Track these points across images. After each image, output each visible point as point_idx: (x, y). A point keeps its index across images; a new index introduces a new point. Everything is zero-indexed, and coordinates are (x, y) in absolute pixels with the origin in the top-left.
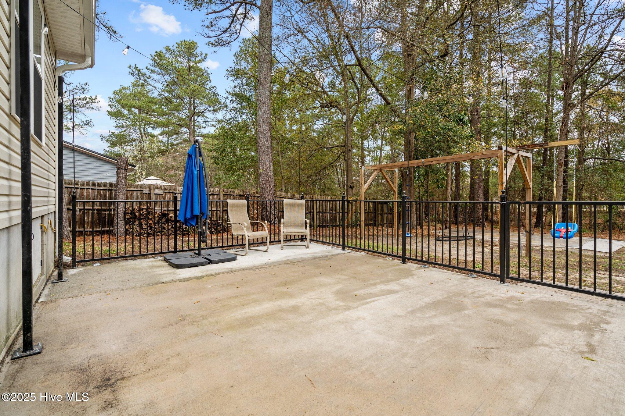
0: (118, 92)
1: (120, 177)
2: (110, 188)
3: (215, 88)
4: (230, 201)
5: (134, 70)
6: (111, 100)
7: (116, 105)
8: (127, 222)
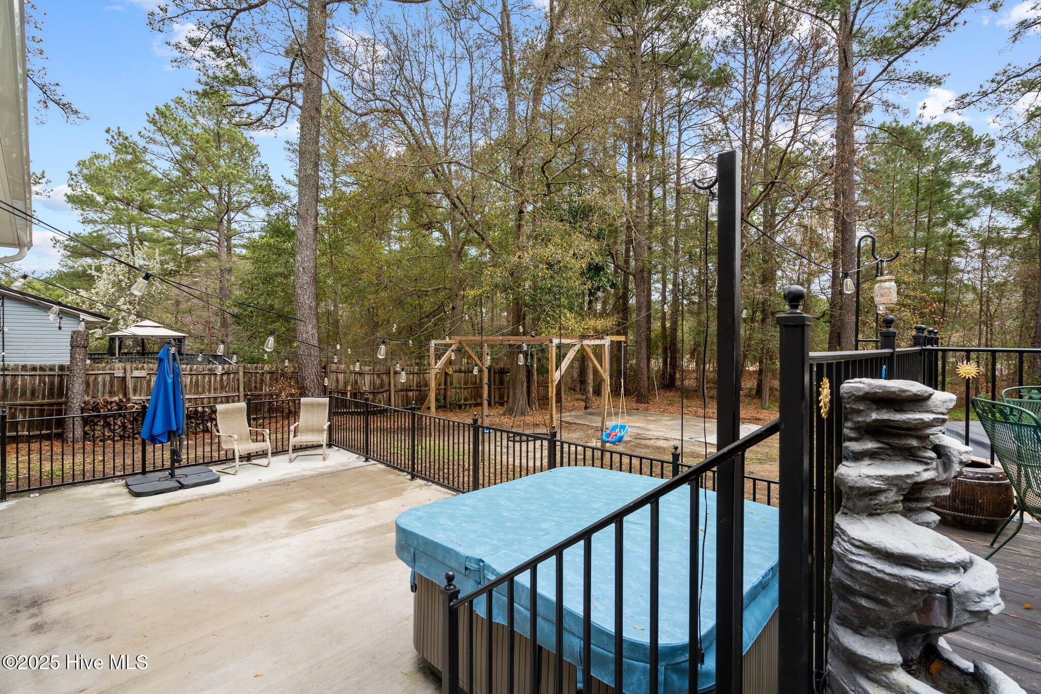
0: (87, 163)
1: (76, 359)
2: (60, 373)
3: (265, 168)
4: (219, 407)
5: (116, 137)
6: (73, 177)
7: (83, 186)
8: (86, 421)
